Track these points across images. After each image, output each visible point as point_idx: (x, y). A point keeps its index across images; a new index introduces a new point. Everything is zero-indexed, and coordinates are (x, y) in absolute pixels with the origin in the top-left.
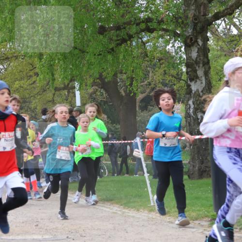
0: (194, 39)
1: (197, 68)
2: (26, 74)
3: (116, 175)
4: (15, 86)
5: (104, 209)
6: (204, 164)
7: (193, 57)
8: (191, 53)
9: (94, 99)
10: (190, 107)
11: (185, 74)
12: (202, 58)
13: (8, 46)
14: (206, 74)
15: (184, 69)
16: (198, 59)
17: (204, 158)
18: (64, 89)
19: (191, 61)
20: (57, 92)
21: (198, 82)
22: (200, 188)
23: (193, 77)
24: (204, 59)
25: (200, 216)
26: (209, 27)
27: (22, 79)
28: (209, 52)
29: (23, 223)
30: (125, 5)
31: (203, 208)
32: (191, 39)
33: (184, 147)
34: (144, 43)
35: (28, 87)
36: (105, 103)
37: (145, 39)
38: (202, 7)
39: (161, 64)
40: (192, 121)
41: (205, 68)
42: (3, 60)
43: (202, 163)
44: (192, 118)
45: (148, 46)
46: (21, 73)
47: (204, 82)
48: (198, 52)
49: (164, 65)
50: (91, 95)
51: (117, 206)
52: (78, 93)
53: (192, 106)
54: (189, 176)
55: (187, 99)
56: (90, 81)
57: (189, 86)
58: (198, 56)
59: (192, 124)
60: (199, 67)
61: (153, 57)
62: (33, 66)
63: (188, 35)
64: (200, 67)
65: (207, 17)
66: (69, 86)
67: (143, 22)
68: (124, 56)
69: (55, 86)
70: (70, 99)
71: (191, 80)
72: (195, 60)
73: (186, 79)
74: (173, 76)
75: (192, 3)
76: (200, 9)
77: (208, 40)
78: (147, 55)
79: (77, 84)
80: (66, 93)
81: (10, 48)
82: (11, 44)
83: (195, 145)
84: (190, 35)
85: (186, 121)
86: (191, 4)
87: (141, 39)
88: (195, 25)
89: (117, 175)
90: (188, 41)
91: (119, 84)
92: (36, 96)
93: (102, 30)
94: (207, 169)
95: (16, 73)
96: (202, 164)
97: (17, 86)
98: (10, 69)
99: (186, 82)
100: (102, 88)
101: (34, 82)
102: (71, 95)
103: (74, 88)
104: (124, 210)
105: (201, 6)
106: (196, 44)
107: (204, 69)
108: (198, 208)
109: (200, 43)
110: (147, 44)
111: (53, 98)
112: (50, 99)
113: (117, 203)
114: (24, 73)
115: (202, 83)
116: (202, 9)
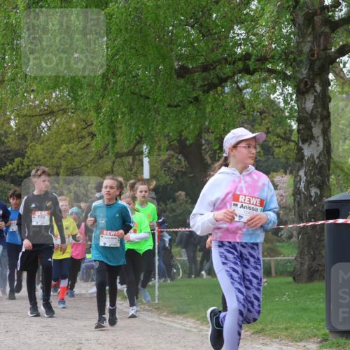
0: (309, 83)
1: (313, 124)
2: (77, 134)
3: (193, 276)
4: (61, 151)
5: (175, 325)
6: (316, 262)
7: (307, 109)
8: (305, 103)
9: (169, 168)
10: (301, 179)
11: (295, 132)
12: (320, 110)
13: (54, 95)
14: (326, 132)
15: (295, 126)
16: (314, 112)
17: (317, 252)
18: (128, 154)
19: (305, 115)
20: (118, 159)
21: (314, 144)
22: (309, 294)
23: (306, 137)
24: (322, 111)
25: (307, 335)
26: (331, 66)
27: (70, 141)
28: (330, 102)
29: (61, 345)
30: (216, 36)
31: (311, 324)
32: (306, 84)
33: (290, 237)
34: (240, 90)
35: (79, 153)
36: (184, 174)
37: (241, 84)
38: (322, 37)
39: (263, 119)
40: (303, 199)
41: (323, 125)
42: (46, 114)
43: (314, 258)
44: (302, 195)
45: (245, 93)
46: (70, 133)
47: (321, 144)
48: (314, 102)
49: (267, 121)
50: (164, 163)
51: (193, 320)
52: (146, 161)
53: (304, 178)
54: (294, 278)
55: (297, 169)
56: (165, 143)
57: (300, 150)
58: (315, 107)
59: (302, 203)
60: (315, 122)
61: (252, 110)
62: (86, 124)
63: (301, 77)
64: (317, 124)
65: (328, 51)
66: (135, 151)
67: (240, 60)
68: (212, 108)
69: (116, 151)
70: (135, 169)
71: (304, 141)
72: (309, 112)
73: (296, 139)
74: (278, 136)
75: (309, 32)
76: (319, 41)
77: (330, 85)
78: (243, 107)
79: (145, 147)
80: (131, 161)
81: (57, 98)
82: (57, 92)
83: (306, 233)
84: (304, 78)
85: (295, 200)
86: (306, 33)
87: (236, 83)
88: (312, 63)
89: (195, 277)
90: (302, 86)
91: (203, 147)
92: (89, 165)
93: (183, 72)
94: (321, 268)
95: (64, 134)
96: (313, 261)
97: (64, 151)
98: (55, 127)
99: (297, 144)
100: (179, 153)
101: (88, 145)
102: (137, 163)
103: (142, 153)
104: (201, 327)
105: (320, 36)
106: (312, 91)
107: (321, 126)
108: (304, 325)
109: (318, 88)
110: (245, 91)
111: (112, 168)
112: (108, 169)
113: (192, 317)
114: (75, 133)
115: (318, 145)
116: (322, 41)
